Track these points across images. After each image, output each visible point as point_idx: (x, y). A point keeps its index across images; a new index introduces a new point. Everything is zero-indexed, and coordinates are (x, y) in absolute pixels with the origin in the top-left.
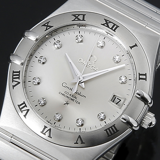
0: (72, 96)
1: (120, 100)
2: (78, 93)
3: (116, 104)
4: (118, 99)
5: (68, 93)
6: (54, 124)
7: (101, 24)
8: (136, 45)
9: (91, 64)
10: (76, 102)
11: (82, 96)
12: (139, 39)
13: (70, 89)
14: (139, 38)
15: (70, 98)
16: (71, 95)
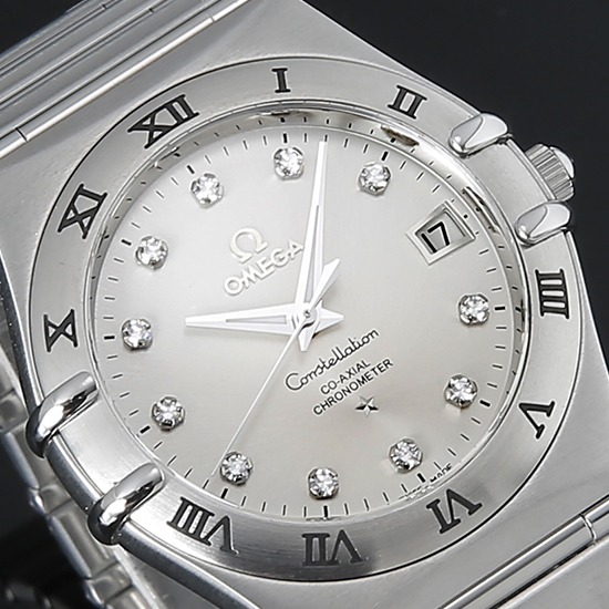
0: (350, 373)
1: (441, 224)
2: (349, 351)
3: (448, 243)
4: (430, 231)
5: (332, 385)
6: (423, 480)
7: (147, 147)
8: (280, 72)
9: (264, 259)
10: (377, 370)
11: (366, 340)
12: (258, 54)
13: (319, 370)
14: (257, 51)
15: (354, 386)
16: (343, 378)
